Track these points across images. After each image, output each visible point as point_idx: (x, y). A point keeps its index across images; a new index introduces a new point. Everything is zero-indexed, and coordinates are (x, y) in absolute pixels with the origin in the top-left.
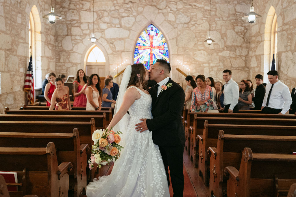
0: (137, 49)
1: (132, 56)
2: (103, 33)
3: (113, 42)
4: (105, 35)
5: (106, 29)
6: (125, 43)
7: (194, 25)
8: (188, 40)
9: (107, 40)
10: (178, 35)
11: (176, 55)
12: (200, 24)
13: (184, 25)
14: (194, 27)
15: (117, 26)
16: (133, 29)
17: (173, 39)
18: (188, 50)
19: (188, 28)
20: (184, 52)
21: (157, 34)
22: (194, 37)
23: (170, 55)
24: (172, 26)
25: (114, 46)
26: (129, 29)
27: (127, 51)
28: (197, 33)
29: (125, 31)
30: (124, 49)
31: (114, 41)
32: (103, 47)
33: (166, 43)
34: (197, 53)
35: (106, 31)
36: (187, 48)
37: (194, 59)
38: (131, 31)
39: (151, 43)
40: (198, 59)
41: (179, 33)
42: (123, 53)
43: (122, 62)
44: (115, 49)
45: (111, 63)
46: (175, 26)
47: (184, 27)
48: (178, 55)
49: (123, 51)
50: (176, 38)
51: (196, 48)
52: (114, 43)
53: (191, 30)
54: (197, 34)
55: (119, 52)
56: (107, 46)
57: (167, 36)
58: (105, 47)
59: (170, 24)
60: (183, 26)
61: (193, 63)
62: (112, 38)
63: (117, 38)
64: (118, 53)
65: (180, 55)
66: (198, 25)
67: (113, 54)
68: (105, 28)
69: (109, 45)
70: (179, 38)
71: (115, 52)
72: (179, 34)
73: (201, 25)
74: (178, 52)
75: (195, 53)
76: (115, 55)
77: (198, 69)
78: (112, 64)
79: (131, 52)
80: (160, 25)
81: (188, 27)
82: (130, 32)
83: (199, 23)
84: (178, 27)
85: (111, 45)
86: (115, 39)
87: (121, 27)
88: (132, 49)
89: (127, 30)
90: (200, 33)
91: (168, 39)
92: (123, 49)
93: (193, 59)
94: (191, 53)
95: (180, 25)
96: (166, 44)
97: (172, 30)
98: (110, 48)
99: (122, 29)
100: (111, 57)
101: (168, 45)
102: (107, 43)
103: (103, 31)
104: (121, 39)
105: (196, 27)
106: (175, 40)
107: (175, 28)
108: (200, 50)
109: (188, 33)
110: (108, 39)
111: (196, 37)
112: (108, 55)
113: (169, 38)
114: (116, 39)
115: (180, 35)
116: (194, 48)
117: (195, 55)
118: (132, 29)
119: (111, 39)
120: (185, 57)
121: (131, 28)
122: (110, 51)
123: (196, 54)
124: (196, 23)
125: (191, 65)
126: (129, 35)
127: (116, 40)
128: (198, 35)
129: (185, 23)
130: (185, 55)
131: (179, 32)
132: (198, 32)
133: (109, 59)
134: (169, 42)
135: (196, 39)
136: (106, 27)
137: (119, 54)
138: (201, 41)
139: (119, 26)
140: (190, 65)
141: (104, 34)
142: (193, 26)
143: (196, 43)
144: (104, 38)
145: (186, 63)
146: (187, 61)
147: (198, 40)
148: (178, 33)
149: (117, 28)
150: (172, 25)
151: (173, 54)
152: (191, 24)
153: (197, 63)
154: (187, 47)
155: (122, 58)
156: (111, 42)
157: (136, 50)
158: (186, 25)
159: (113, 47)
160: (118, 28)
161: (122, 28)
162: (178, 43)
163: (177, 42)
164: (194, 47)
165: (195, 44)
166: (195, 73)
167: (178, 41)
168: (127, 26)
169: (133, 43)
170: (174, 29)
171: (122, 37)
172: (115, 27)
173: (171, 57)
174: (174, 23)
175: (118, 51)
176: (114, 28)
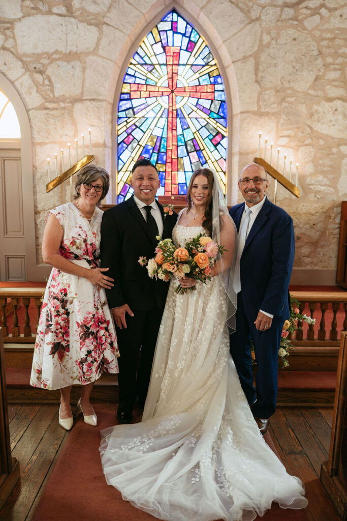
0: (126, 97)
1: (109, 117)
2: (8, 32)
3: (44, 65)
4: (15, 41)
5: (20, 19)
6: (84, 69)
7: (315, 11)
8: (294, 64)
9: (24, 59)
10: (262, 47)
11: (254, 113)
12: (336, 9)
13: (282, 11)
14: (317, 17)
15: (55, 10)
16: (109, 23)
17: (245, 58)
18: (292, 99)
19: (295, 23)
20: (280, 103)
21: (191, 46)
22: (316, 53)
23: (232, 117)
24: (241, 14)
25: (47, 82)
26: (98, 22)
27: (93, 100)
28: (323, 39)
29: (83, 27)
30: (82, 93)
31: (46, 62)
32: (12, 83)
33: (219, 75)
34: (320, 109)
35: (19, 28)
36: (289, 91)
37: (311, 128)
38: (105, 27)
39: (172, 77)
40: (323, 129)
41: (266, 38)
42: (78, 106)
43: (75, 135)
44: (52, 91)
45: (39, 141)
46: (253, 15)
47: (283, 17)
48: (260, 114)
49: (79, 100)
50: (256, 56)
51: (320, 93)
52: (48, 72)
53: (305, 29)
54: (325, 43)
55: (64, 101)
56: (25, 81)
57: (224, 52)
58: (17, 84)
59: (237, 6)
60: (281, 16)
61: (309, 141)
62: (39, 51)
63: (56, 52)
64: (62, 105)
65: (267, 114)
66: (330, 10)
67: (46, 109)
68: (15, 17)
69: (31, 77)
70: (263, 57)
71: (53, 102)
72: (264, 43)
73: (338, 13)
74: (259, 106)
75: (315, 107)
76: (52, 112)
77: (321, 162)
78: (42, 144)
79: (104, 104)
80: (202, 8)
81: (295, 18)
82: (101, 32)
83: (332, 6)
84: (263, 17)
85: (39, 78)
86: (49, 56)
87: (70, 12)
88: (107, 92)
89: (90, 24)
90: (333, 39)
91: (227, 59)
92: (76, 92)
93: (309, 129)
94: (303, 109)
95: (271, 11)
96: (219, 80)
97: (243, 28)
98: (35, 89)
99: (72, 20)
100: (38, 117)
101: (227, 83)
102: (23, 70)
103: (8, 25)
104: (70, 57)
105: (322, 18)
106: (251, 64)
107: (252, 21)
108: (330, 100)
109: (295, 39)
110: (25, 55)
111: (320, 53)
112: (28, 111)
113: (231, 56)
114: (55, 56)
115: (268, 45)
116: (312, 92)
117: (316, 117)
118: (106, 20)
119: (37, 57)
120: (282, 121)
121: (104, 17)
122: (34, 100)
123: (316, 111)
124: (323, 5)
125: (301, 148)
126: (98, 44)
127: (56, 60)
128: (328, 47)
129: (286, 5)
130: (283, 116)
131: (264, 34)
132: (329, 36)
133: (31, 126)
134: (231, 72)
135: (320, 61)
136: (20, 15)
137: (64, 108)
138: (335, 70)
139: (63, 10)
140: (297, 148)
141: (14, 38)
142: (312, 15)
143: (321, 74)
144: (12, 53)
145: (284, 141)
146: (288, 136)
147: (326, 66)
148: (261, 40)
149: (55, 16)
150: (241, 10)
151: (241, 113)
152: (306, 8)
153: (321, 142)
154: (292, 88)
155: (74, 123)
156: (38, 66)
157: (121, 100)
158: (289, 12)
159: (43, 85)
160: (60, 15)
161: (75, 17)
162: (260, 75)
163: (256, 70)
164: (313, 87)
165: (317, 78)
166: (311, 175)
167: (261, 68)
168: (92, 8)
169: (113, 73)
170: (250, 23)
171: (74, 49)
172: (50, 12)
173: (236, 122)
174: (251, 4)
175: (63, 99)
176: (46, 17)
